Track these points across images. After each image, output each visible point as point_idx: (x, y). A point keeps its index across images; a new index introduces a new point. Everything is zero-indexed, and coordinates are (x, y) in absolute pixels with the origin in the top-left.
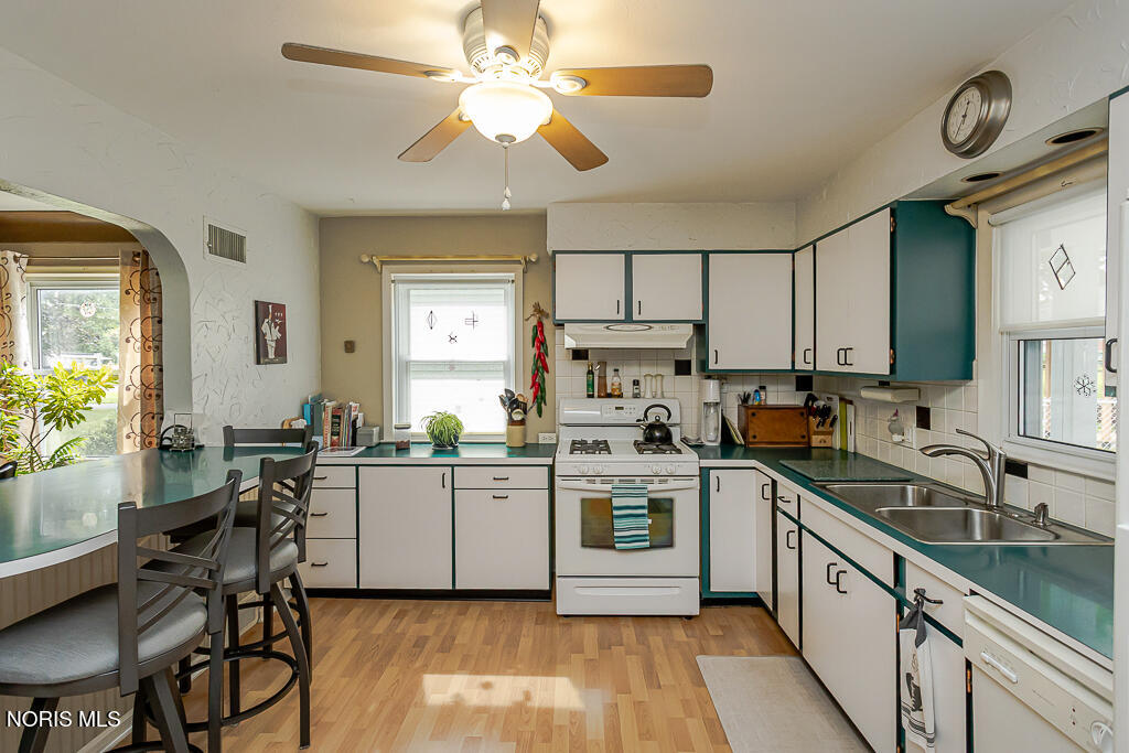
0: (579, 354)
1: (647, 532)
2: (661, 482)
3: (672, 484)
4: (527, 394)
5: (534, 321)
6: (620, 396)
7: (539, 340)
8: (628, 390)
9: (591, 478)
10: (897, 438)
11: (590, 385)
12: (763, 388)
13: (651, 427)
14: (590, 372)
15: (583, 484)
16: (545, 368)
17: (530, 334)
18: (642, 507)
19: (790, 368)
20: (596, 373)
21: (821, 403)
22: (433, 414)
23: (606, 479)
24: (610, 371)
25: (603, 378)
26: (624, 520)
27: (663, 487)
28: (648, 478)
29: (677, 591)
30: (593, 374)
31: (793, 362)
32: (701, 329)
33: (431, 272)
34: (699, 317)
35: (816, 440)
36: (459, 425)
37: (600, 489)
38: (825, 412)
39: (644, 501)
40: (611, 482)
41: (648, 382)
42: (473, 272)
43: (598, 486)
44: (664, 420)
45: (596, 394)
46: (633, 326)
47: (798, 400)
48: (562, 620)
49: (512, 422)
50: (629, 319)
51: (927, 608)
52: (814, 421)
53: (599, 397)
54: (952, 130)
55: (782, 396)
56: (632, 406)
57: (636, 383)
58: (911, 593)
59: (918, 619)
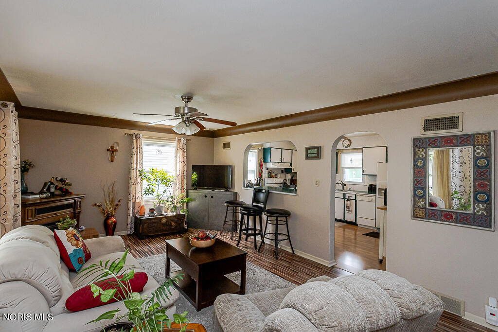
0: (267, 169)
5: (260, 161)
7: (261, 165)
14: (269, 173)
16: (262, 172)
32: (291, 165)
34: (291, 162)
46: (282, 164)
50: (282, 162)
51: (351, 198)
54: (344, 144)
58: (347, 197)
59: (348, 200)
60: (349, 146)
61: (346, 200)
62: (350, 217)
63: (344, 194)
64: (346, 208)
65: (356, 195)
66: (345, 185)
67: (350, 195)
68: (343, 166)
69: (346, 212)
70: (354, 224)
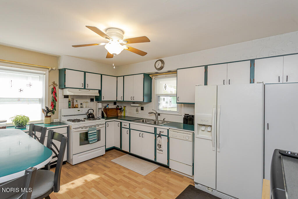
0: (66, 97)
1: (96, 138)
2: (98, 126)
3: (100, 126)
4: (50, 108)
5: (52, 87)
6: (78, 107)
7: (54, 92)
8: (79, 106)
9: (82, 128)
10: (137, 112)
11: (69, 105)
12: (108, 104)
13: (89, 114)
14: (69, 101)
15: (80, 129)
16: (56, 101)
17: (51, 90)
18: (95, 132)
19: (116, 100)
20: (71, 102)
21: (120, 107)
22: (15, 116)
23: (86, 127)
24: (75, 101)
25: (73, 103)
26: (92, 136)
27: (98, 127)
28: (95, 126)
29: (101, 150)
30: (70, 102)
31: (117, 99)
32: (100, 92)
33: (11, 67)
34: (100, 89)
35: (119, 115)
36: (28, 119)
37: (84, 130)
38: (121, 109)
39: (96, 131)
40: (87, 128)
41: (85, 104)
42: (30, 69)
43: (84, 129)
44: (92, 112)
45: (71, 107)
46: (86, 90)
47: (115, 107)
48: (74, 166)
49: (47, 116)
50: (85, 88)
51: (162, 133)
52: (119, 111)
53: (72, 108)
54: (156, 67)
55: (112, 106)
56: (82, 110)
57: (81, 104)
58: (158, 132)
59: (160, 135)
60: (161, 68)
61: (157, 136)
62: (162, 159)
63: (155, 128)
64: (157, 147)
65: (168, 130)
66: (159, 115)
67: (162, 130)
68: (157, 93)
69: (157, 151)
70: (167, 167)
